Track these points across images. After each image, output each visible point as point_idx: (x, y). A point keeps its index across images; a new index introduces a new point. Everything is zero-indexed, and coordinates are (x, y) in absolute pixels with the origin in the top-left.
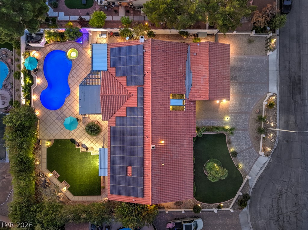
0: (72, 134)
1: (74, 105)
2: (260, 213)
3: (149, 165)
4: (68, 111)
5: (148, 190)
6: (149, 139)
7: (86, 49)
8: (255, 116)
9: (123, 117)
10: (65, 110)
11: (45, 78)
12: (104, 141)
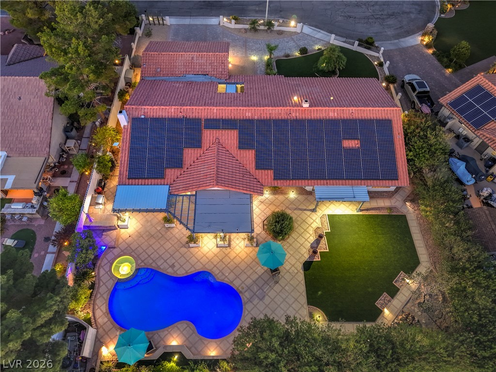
0: (293, 268)
1: (232, 263)
2: (377, 33)
3: (336, 111)
4: (246, 276)
5: (377, 114)
6: (293, 112)
7: (118, 240)
8: (250, 35)
9: (256, 155)
10: (243, 282)
11: (170, 327)
12: (301, 210)
